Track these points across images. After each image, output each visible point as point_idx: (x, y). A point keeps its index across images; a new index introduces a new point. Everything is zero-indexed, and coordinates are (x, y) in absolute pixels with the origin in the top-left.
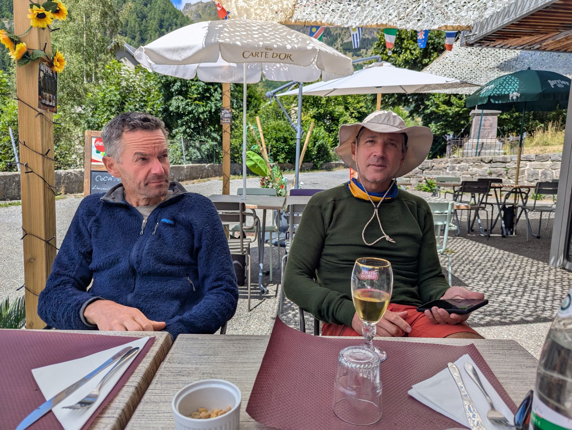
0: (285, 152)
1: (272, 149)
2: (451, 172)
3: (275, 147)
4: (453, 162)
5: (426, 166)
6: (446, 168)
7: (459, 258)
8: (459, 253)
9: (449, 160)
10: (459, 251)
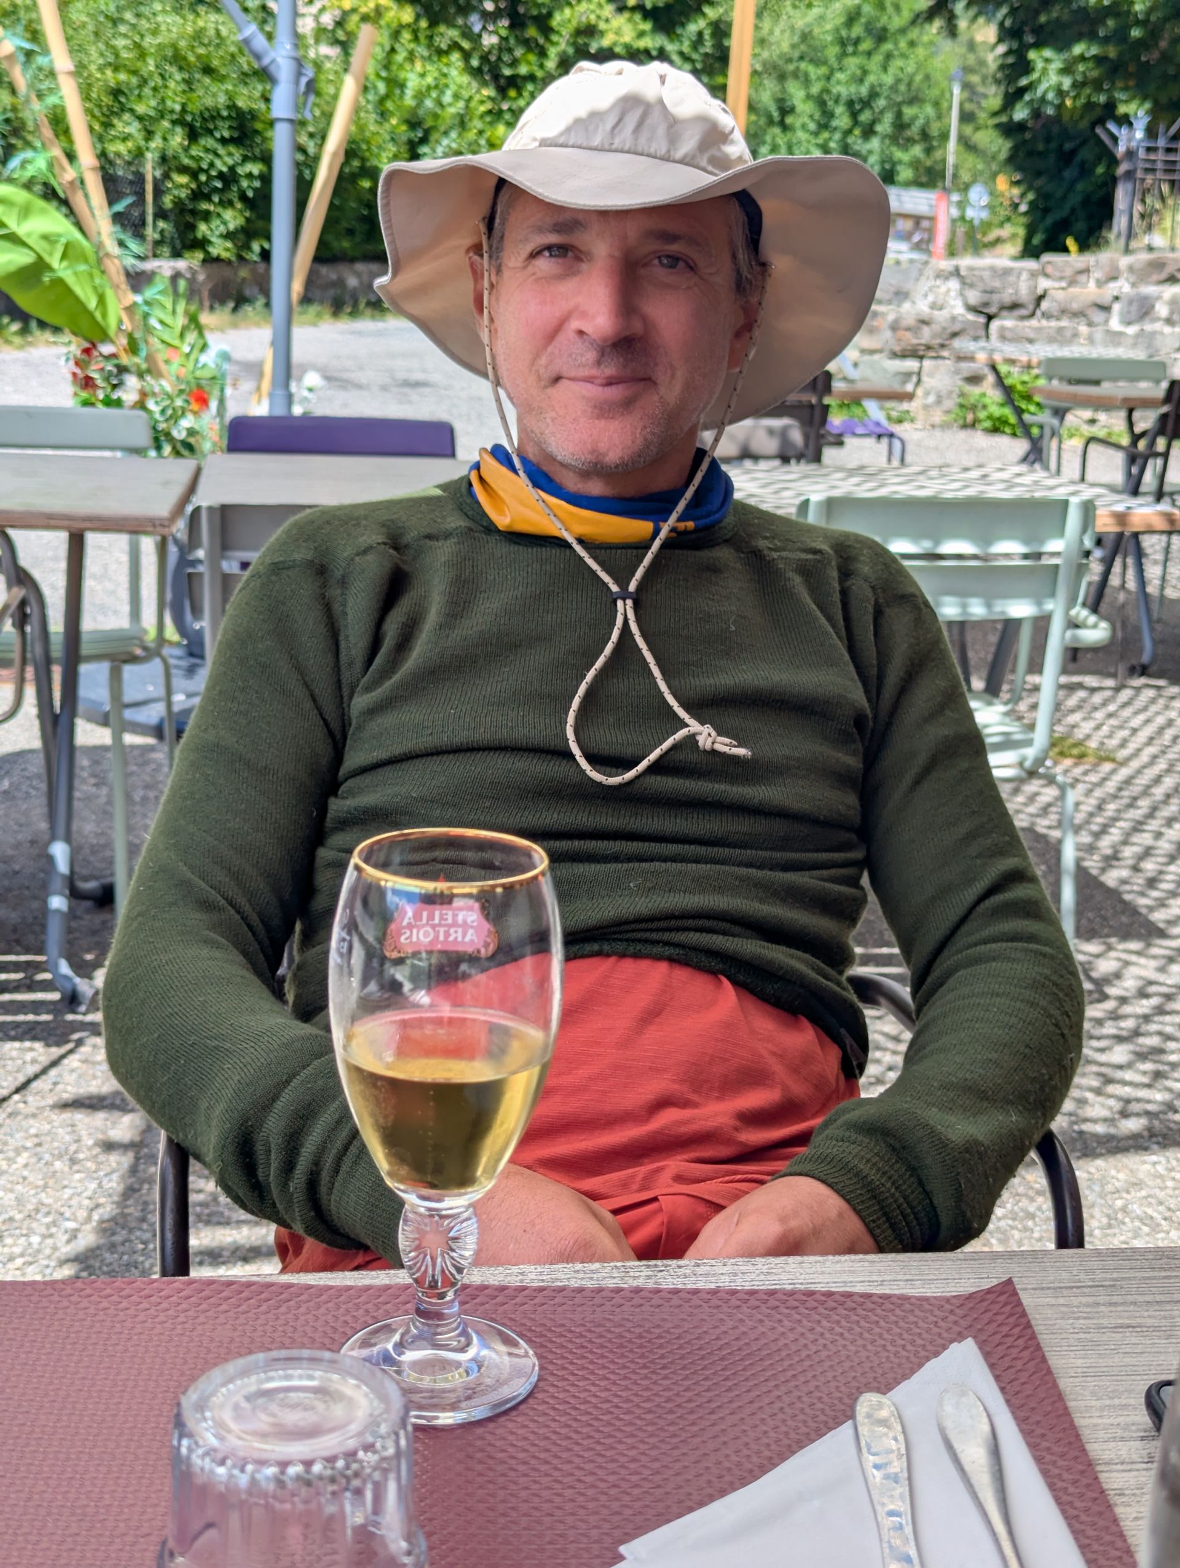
0: (243, 197)
1: (166, 176)
2: (1132, 330)
3: (183, 170)
4: (1141, 274)
5: (1007, 297)
6: (1106, 309)
7: (1135, 790)
8: (1135, 764)
9: (1124, 262)
10: (1138, 752)
